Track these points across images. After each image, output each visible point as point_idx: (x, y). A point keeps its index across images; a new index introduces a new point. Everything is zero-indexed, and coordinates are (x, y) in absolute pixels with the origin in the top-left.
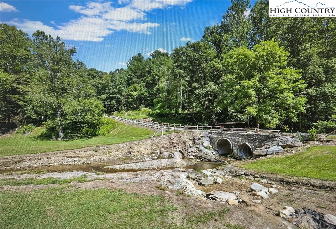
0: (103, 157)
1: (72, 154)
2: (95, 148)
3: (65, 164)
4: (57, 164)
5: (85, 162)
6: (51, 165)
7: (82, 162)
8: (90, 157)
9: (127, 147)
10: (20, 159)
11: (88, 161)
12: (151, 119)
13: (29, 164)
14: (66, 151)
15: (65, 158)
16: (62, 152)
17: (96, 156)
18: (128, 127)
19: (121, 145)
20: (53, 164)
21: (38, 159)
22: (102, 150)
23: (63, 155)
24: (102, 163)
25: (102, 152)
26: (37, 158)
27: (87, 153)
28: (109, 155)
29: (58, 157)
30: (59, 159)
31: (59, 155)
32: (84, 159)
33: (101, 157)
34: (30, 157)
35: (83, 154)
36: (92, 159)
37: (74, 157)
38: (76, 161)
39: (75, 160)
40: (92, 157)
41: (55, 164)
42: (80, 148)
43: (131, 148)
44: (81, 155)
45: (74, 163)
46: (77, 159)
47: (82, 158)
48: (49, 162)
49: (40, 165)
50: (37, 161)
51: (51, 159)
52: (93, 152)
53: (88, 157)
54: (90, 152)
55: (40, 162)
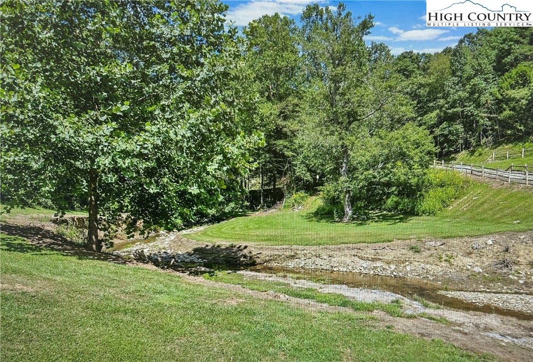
0: (434, 267)
1: (369, 252)
2: (413, 242)
3: (357, 271)
4: (345, 269)
5: (395, 274)
6: (335, 269)
7: (388, 272)
8: (403, 262)
9: (496, 248)
10: (293, 254)
11: (401, 272)
13: (303, 263)
14: (358, 246)
15: (356, 259)
16: (351, 245)
17: (416, 263)
18: (499, 192)
19: (481, 241)
20: (338, 269)
21: (316, 256)
22: (429, 250)
23: (353, 252)
25: (431, 255)
26: (314, 254)
27: (398, 253)
28: (447, 264)
29: (345, 255)
30: (348, 260)
31: (346, 252)
32: (393, 267)
33: (428, 266)
34: (305, 251)
35: (390, 255)
36: (408, 268)
37: (373, 260)
38: (375, 268)
39: (375, 265)
40: (407, 263)
41: (341, 269)
42: (384, 242)
43: (507, 250)
44: (386, 258)
45: (372, 272)
46: (378, 264)
47: (388, 263)
48: (332, 264)
49: (319, 267)
50: (314, 258)
51: (335, 259)
52: (411, 253)
53: (399, 262)
54: (404, 251)
55: (319, 261)
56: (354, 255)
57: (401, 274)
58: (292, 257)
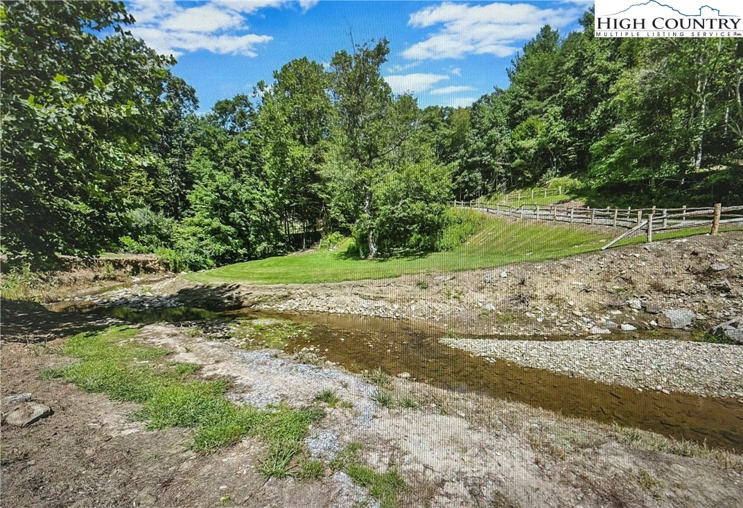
0: (441, 305)
1: (372, 290)
2: (421, 278)
3: (357, 313)
4: (343, 311)
5: (397, 315)
6: (331, 311)
7: (390, 312)
8: (408, 301)
9: (511, 281)
10: (286, 293)
11: (404, 312)
12: (580, 203)
13: (297, 304)
14: (361, 283)
15: (358, 298)
16: (353, 282)
17: (422, 301)
19: (495, 272)
20: (335, 311)
21: (312, 295)
22: (438, 285)
23: (356, 290)
24: (437, 322)
25: (439, 292)
26: (310, 293)
27: (403, 291)
28: (456, 301)
29: (346, 294)
30: (348, 300)
31: (347, 290)
32: (396, 306)
33: (435, 305)
34: (301, 290)
35: (392, 293)
36: (413, 308)
37: (375, 299)
38: (377, 308)
39: (376, 305)
40: (413, 302)
41: (339, 310)
42: (390, 277)
43: (523, 283)
44: (390, 296)
45: (373, 313)
46: (381, 303)
47: (392, 302)
48: (329, 305)
49: (314, 309)
50: (310, 299)
51: (332, 299)
52: (418, 289)
53: (404, 300)
54: (410, 288)
55: (315, 302)
56: (355, 294)
57: (404, 315)
58: (285, 297)
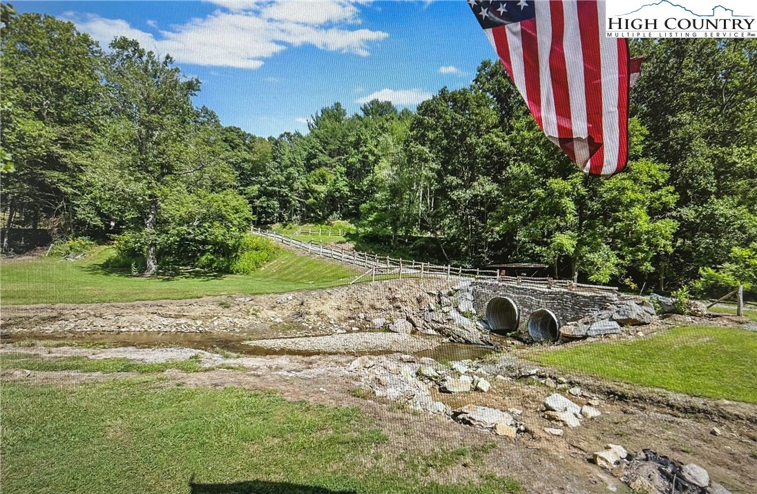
0: (241, 320)
1: (173, 309)
2: (223, 299)
3: (155, 330)
4: (138, 329)
5: (201, 329)
6: (123, 330)
7: (194, 328)
8: (211, 318)
9: (295, 302)
10: (55, 314)
11: (208, 327)
12: (352, 245)
13: (72, 325)
14: (159, 302)
15: (156, 316)
16: (150, 302)
17: (224, 318)
18: (301, 259)
19: (284, 297)
20: (127, 329)
21: (95, 315)
22: (238, 305)
23: (151, 310)
24: (238, 333)
25: (240, 310)
26: (92, 313)
27: (206, 309)
28: (254, 317)
29: (140, 314)
30: (143, 318)
31: (143, 309)
32: (199, 322)
33: (236, 320)
34: (77, 311)
35: (197, 311)
36: (216, 323)
37: (176, 317)
38: (179, 325)
39: (178, 322)
40: (216, 318)
41: (133, 329)
42: (191, 298)
43: (302, 304)
44: (192, 314)
45: (174, 330)
46: (183, 321)
47: (194, 319)
48: (119, 324)
49: (99, 328)
50: (91, 319)
51: (124, 319)
52: (220, 308)
53: (207, 317)
54: (213, 307)
55: (99, 322)
56: (152, 313)
57: (207, 329)
58: (53, 319)
